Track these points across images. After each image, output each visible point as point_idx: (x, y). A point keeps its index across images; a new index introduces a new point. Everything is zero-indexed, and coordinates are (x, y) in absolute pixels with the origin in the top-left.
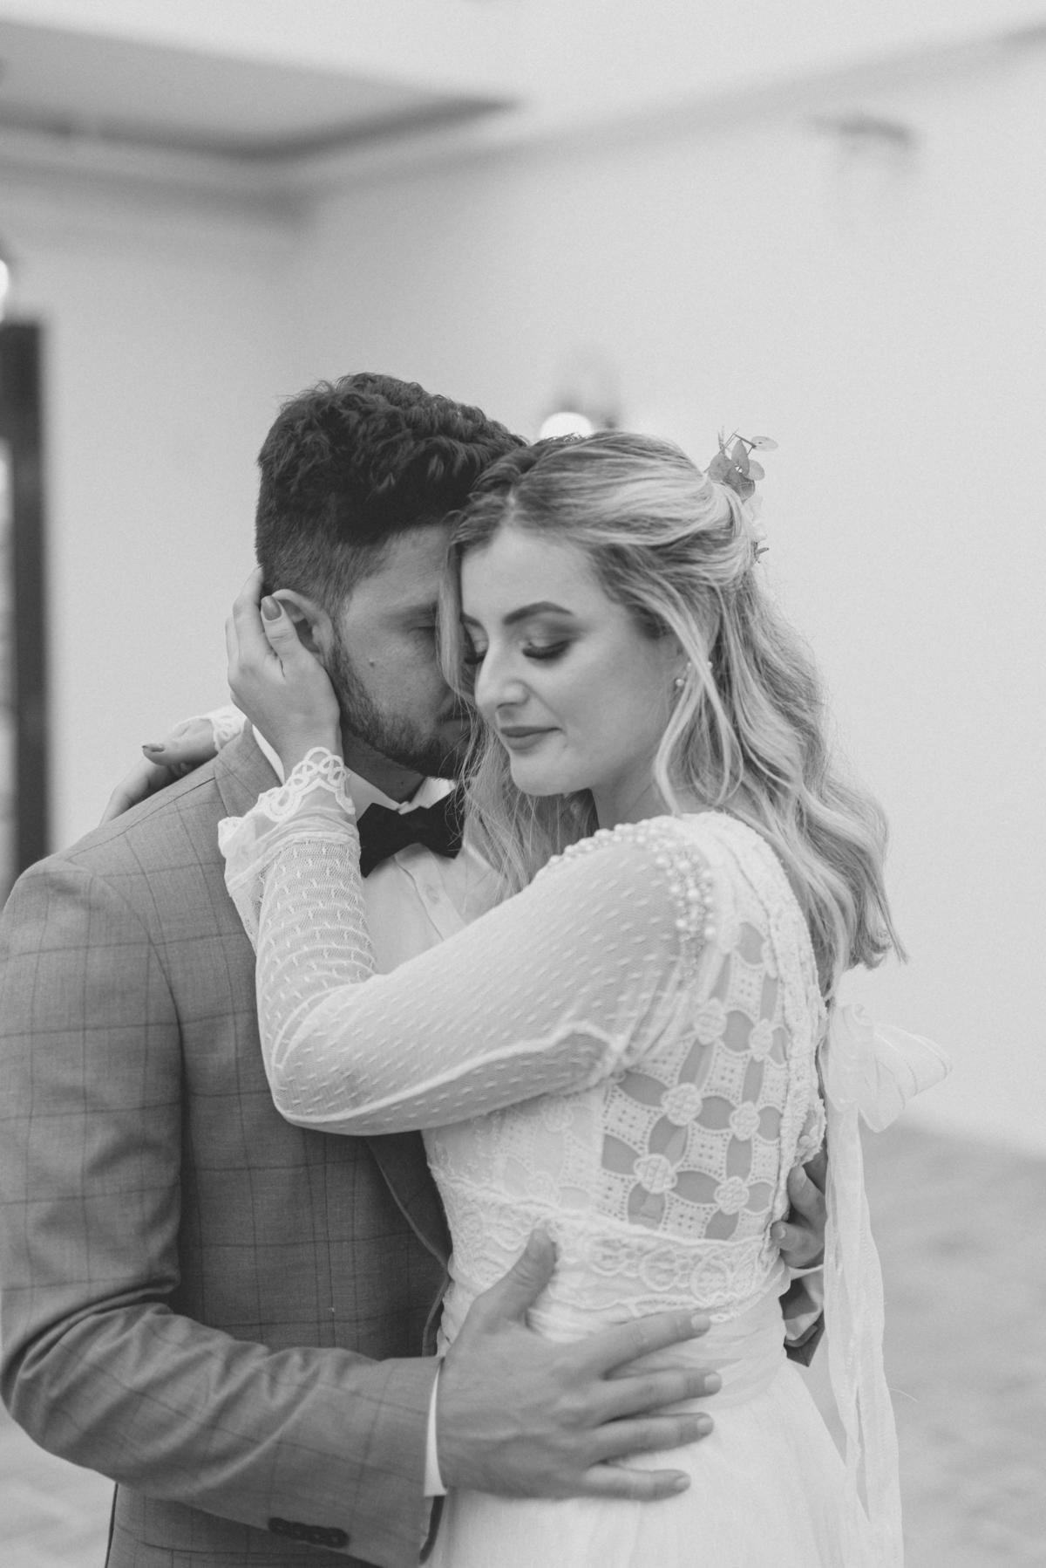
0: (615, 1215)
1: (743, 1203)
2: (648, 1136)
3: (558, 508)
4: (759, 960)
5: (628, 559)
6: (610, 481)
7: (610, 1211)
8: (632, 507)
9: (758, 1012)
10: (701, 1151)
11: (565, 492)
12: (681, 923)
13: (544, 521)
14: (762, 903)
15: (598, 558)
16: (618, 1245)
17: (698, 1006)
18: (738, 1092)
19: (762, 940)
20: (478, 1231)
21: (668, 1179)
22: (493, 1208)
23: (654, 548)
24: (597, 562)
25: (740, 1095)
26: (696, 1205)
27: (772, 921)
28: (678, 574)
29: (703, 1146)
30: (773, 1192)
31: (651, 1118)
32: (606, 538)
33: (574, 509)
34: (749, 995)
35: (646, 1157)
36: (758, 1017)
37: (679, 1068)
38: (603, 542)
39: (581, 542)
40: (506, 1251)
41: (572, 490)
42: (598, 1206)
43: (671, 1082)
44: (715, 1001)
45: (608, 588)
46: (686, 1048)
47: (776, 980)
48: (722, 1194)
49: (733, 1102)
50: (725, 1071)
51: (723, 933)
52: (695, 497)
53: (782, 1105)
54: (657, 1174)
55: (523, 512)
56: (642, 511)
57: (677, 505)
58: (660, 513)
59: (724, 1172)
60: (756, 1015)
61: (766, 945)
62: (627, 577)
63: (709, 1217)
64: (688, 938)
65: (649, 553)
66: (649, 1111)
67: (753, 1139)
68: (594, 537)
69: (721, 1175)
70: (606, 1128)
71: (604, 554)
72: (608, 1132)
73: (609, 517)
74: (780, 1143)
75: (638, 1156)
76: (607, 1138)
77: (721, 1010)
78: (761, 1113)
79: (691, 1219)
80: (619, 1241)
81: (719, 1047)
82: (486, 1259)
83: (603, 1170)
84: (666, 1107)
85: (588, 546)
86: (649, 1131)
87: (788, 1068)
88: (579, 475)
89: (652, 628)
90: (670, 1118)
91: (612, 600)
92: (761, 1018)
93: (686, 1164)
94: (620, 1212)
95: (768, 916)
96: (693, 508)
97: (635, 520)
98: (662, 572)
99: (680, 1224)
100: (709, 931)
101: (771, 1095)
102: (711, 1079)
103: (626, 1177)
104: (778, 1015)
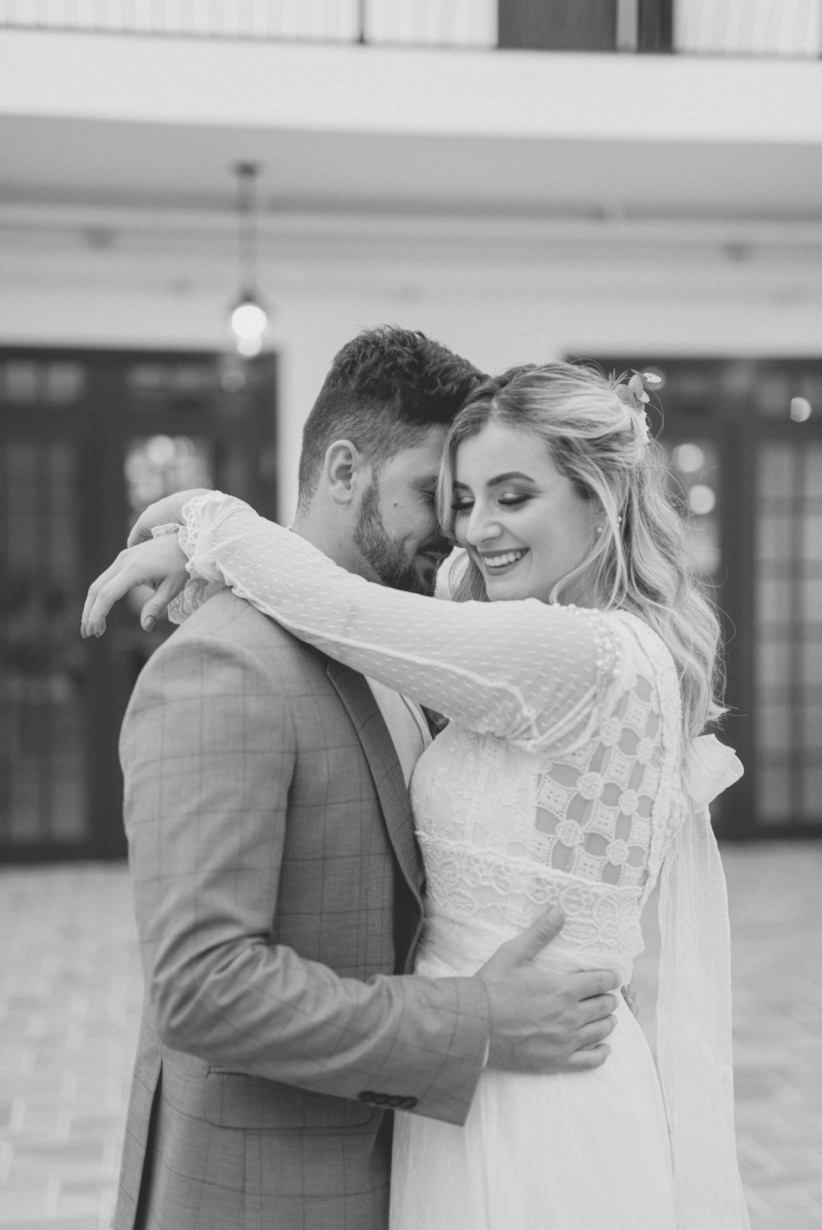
0: (543, 862)
1: (625, 859)
2: (567, 807)
3: (528, 411)
4: (648, 700)
5: (572, 447)
6: (562, 395)
7: (540, 859)
8: (577, 412)
9: (644, 732)
10: (601, 820)
11: (532, 401)
12: (599, 663)
13: (520, 418)
14: (652, 665)
15: (553, 445)
16: (545, 882)
17: (604, 720)
18: (626, 782)
19: (651, 689)
20: (453, 875)
21: (578, 837)
22: (464, 858)
23: (589, 440)
24: (552, 447)
25: (627, 784)
26: (595, 857)
27: (658, 677)
28: (603, 459)
29: (602, 817)
30: (646, 855)
31: (570, 795)
32: (559, 432)
33: (539, 412)
34: (638, 720)
35: (564, 822)
36: (643, 735)
37: (590, 760)
38: (557, 435)
39: (543, 433)
40: (471, 888)
41: (537, 399)
42: (533, 855)
43: (584, 769)
44: (615, 719)
45: (559, 465)
46: (594, 746)
47: (658, 716)
48: (611, 850)
49: (622, 788)
50: (618, 767)
51: (625, 677)
52: (613, 409)
53: (654, 795)
54: (571, 833)
55: (505, 412)
56: (582, 416)
57: (604, 413)
58: (593, 417)
59: (613, 835)
60: (642, 734)
61: (654, 692)
62: (571, 459)
63: (603, 866)
64: (602, 673)
65: (586, 444)
66: (568, 791)
67: (633, 816)
68: (551, 431)
69: (611, 837)
70: (539, 803)
71: (557, 442)
72: (541, 806)
73: (561, 418)
74: (651, 821)
75: (559, 821)
76: (539, 809)
77: (618, 725)
78: (640, 798)
79: (592, 867)
80: (545, 880)
81: (616, 750)
82: (459, 894)
83: (537, 831)
84: (581, 786)
85: (547, 436)
86: (568, 804)
87: (660, 771)
88: (541, 390)
89: (585, 492)
90: (582, 794)
91: (562, 474)
92: (646, 736)
93: (590, 828)
94: (547, 860)
95: (656, 674)
96: (613, 415)
97: (577, 421)
98: (592, 456)
99: (585, 871)
100: (616, 672)
101: (647, 787)
102: (610, 771)
103: (551, 836)
104: (658, 737)
